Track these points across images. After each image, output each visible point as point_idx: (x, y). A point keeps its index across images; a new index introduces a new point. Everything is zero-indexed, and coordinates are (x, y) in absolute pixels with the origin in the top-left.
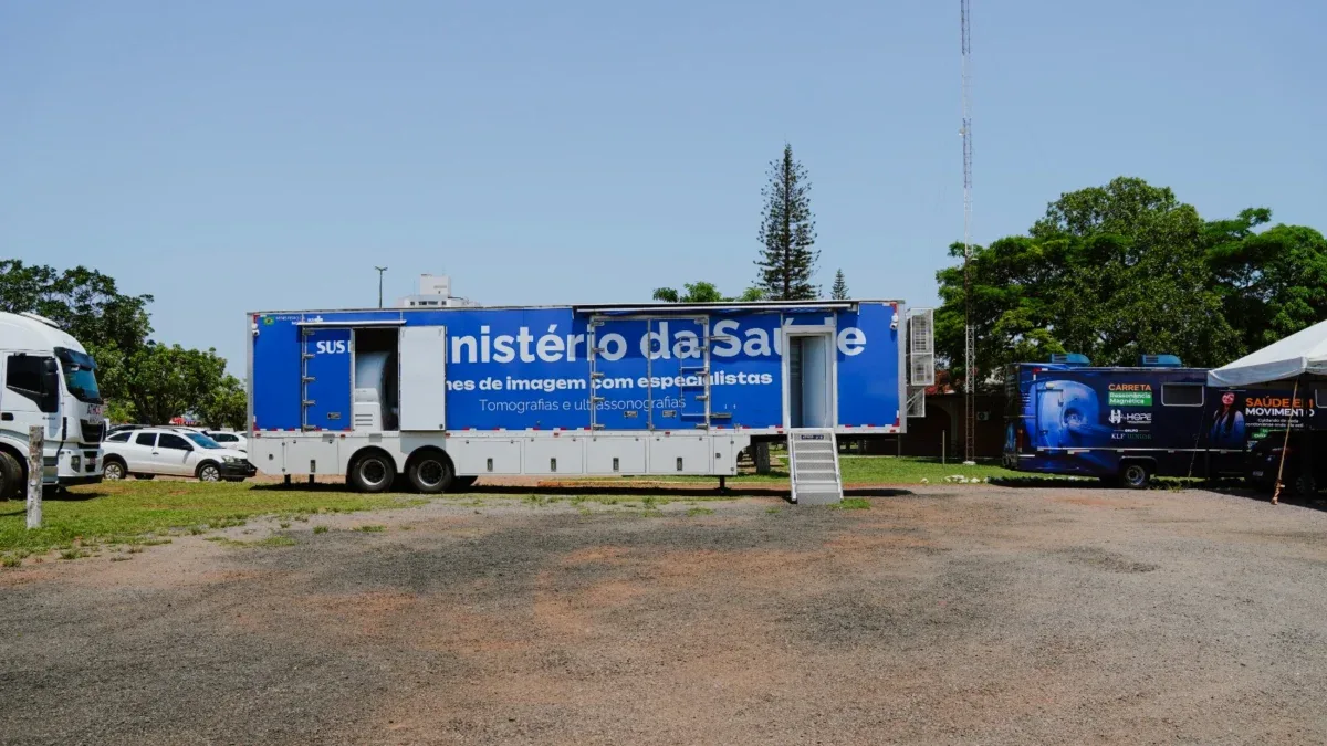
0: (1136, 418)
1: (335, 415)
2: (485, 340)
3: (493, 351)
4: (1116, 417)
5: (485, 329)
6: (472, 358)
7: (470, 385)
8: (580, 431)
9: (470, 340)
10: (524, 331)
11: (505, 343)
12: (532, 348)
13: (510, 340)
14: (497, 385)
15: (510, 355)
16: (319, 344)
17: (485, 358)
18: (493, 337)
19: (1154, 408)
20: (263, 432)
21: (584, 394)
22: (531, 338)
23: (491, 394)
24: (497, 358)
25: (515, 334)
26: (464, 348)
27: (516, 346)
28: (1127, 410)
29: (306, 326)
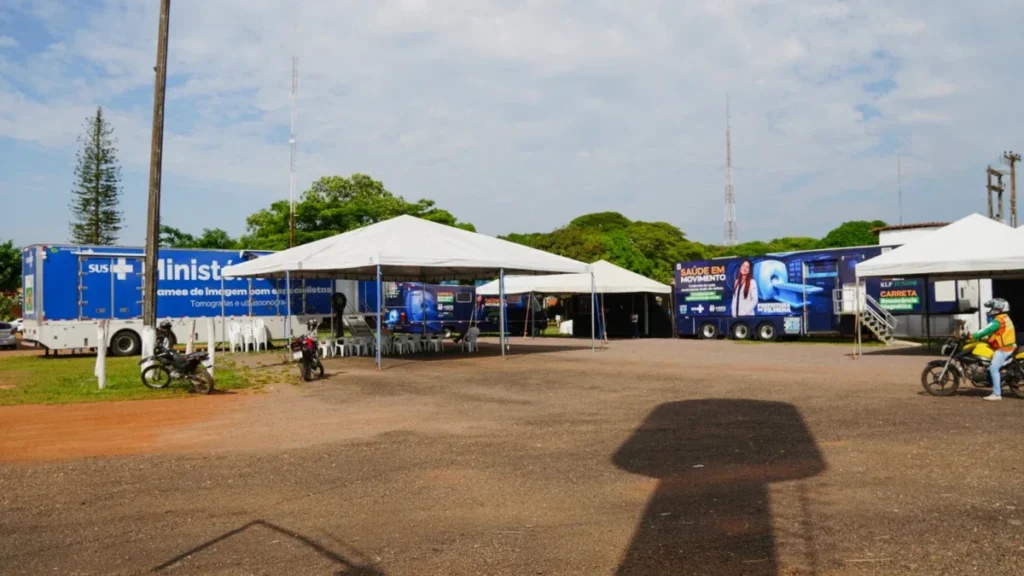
0: (448, 307)
1: (102, 311)
2: (194, 268)
3: (198, 274)
4: (440, 307)
5: (194, 261)
6: (187, 278)
7: (185, 292)
8: (244, 317)
9: (185, 267)
10: (215, 263)
11: (205, 270)
12: (219, 273)
13: (207, 267)
14: (200, 292)
15: (207, 277)
16: (91, 266)
17: (194, 278)
18: (198, 265)
19: (454, 303)
20: (50, 322)
21: (245, 298)
22: (219, 267)
23: (198, 298)
24: (201, 277)
25: (210, 264)
26: (182, 272)
27: (211, 271)
28: (444, 304)
29: (82, 256)
